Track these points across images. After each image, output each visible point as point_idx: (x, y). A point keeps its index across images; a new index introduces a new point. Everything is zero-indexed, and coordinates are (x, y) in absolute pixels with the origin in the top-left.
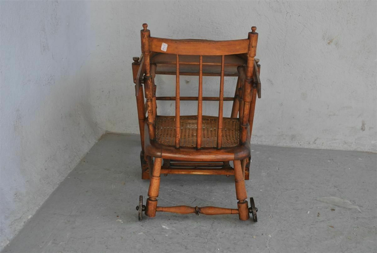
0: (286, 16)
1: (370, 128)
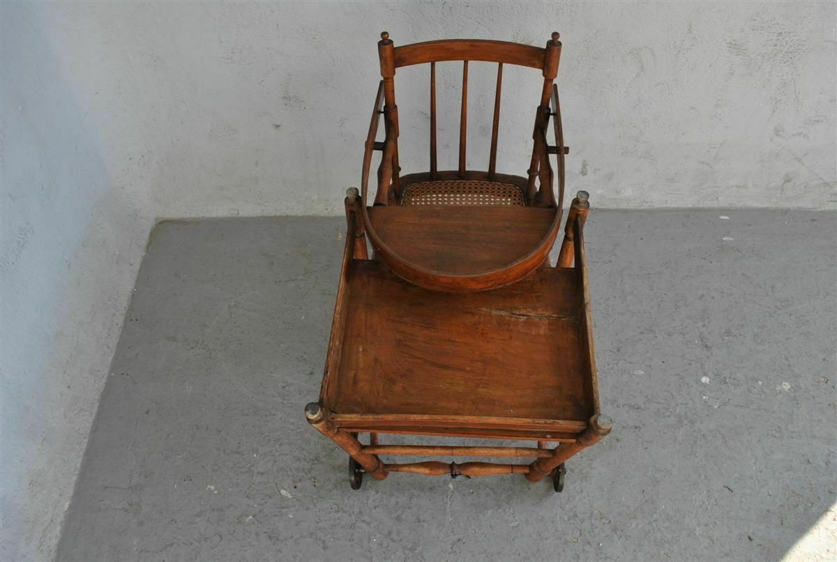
0: (443, 8)
1: (595, 170)
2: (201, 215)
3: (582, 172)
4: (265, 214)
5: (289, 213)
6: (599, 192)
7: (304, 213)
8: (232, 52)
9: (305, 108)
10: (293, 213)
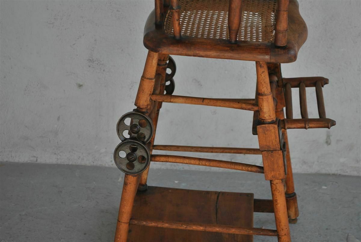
1: (337, 140)
2: (5, 160)
3: (327, 142)
4: (59, 162)
5: (79, 162)
6: (342, 160)
7: (92, 164)
8: (55, 19)
9: (104, 70)
10: (83, 163)
